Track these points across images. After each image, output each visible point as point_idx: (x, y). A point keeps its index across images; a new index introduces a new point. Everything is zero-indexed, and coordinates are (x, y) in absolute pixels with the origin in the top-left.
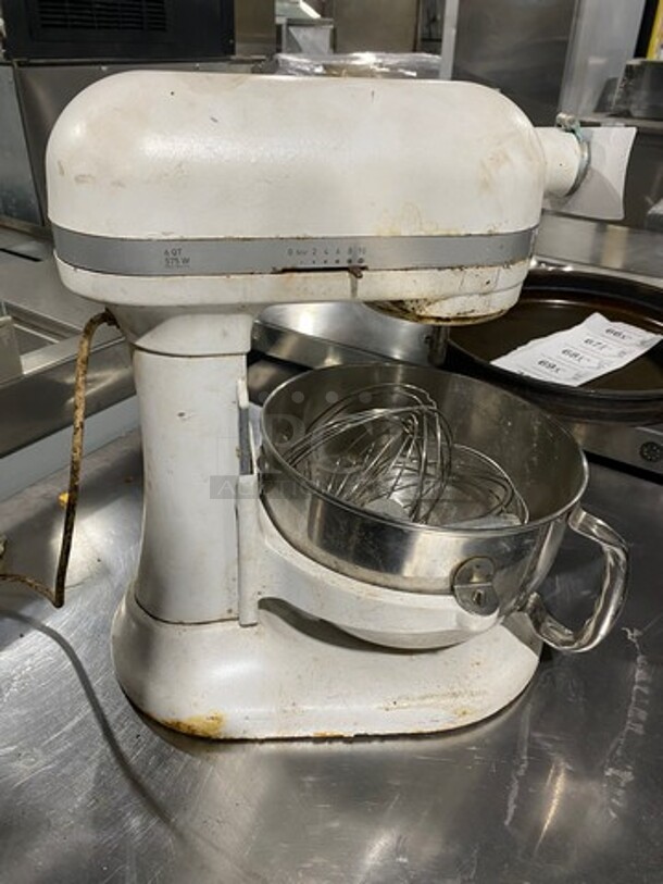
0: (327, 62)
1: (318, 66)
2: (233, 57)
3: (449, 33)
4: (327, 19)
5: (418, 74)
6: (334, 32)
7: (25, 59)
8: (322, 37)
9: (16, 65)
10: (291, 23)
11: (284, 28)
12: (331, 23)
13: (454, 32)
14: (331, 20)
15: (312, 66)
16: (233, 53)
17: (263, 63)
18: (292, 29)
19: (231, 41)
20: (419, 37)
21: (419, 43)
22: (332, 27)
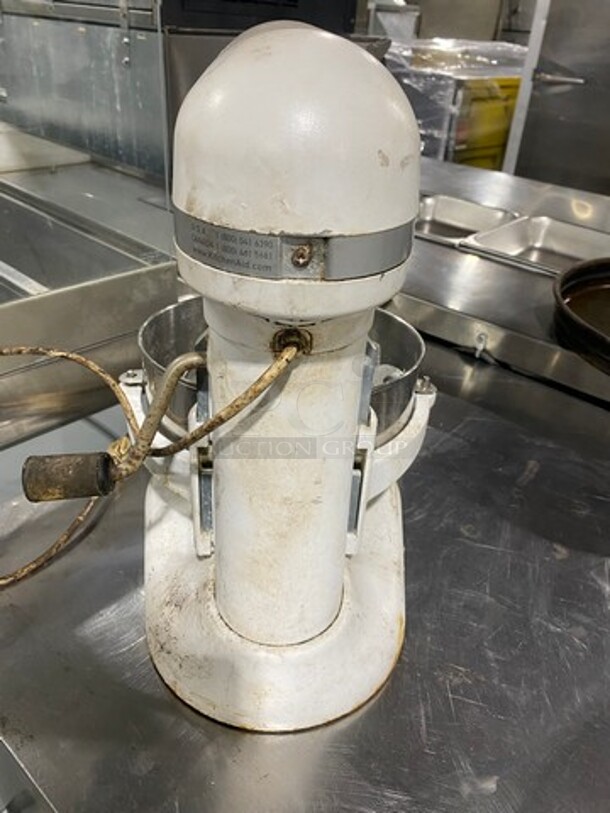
0: (415, 46)
1: (406, 49)
2: (352, 36)
3: (538, 26)
4: (410, 7)
5: (499, 62)
6: (419, 19)
7: (174, 27)
8: (408, 23)
9: (167, 32)
10: (379, 9)
11: (372, 13)
12: (415, 10)
13: (543, 23)
14: (416, 7)
15: (401, 49)
16: (352, 31)
17: (378, 42)
18: (379, 15)
19: (352, 21)
20: (501, 27)
21: (499, 33)
22: (417, 14)
